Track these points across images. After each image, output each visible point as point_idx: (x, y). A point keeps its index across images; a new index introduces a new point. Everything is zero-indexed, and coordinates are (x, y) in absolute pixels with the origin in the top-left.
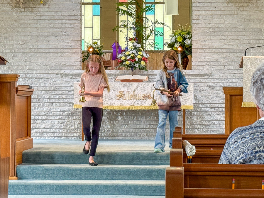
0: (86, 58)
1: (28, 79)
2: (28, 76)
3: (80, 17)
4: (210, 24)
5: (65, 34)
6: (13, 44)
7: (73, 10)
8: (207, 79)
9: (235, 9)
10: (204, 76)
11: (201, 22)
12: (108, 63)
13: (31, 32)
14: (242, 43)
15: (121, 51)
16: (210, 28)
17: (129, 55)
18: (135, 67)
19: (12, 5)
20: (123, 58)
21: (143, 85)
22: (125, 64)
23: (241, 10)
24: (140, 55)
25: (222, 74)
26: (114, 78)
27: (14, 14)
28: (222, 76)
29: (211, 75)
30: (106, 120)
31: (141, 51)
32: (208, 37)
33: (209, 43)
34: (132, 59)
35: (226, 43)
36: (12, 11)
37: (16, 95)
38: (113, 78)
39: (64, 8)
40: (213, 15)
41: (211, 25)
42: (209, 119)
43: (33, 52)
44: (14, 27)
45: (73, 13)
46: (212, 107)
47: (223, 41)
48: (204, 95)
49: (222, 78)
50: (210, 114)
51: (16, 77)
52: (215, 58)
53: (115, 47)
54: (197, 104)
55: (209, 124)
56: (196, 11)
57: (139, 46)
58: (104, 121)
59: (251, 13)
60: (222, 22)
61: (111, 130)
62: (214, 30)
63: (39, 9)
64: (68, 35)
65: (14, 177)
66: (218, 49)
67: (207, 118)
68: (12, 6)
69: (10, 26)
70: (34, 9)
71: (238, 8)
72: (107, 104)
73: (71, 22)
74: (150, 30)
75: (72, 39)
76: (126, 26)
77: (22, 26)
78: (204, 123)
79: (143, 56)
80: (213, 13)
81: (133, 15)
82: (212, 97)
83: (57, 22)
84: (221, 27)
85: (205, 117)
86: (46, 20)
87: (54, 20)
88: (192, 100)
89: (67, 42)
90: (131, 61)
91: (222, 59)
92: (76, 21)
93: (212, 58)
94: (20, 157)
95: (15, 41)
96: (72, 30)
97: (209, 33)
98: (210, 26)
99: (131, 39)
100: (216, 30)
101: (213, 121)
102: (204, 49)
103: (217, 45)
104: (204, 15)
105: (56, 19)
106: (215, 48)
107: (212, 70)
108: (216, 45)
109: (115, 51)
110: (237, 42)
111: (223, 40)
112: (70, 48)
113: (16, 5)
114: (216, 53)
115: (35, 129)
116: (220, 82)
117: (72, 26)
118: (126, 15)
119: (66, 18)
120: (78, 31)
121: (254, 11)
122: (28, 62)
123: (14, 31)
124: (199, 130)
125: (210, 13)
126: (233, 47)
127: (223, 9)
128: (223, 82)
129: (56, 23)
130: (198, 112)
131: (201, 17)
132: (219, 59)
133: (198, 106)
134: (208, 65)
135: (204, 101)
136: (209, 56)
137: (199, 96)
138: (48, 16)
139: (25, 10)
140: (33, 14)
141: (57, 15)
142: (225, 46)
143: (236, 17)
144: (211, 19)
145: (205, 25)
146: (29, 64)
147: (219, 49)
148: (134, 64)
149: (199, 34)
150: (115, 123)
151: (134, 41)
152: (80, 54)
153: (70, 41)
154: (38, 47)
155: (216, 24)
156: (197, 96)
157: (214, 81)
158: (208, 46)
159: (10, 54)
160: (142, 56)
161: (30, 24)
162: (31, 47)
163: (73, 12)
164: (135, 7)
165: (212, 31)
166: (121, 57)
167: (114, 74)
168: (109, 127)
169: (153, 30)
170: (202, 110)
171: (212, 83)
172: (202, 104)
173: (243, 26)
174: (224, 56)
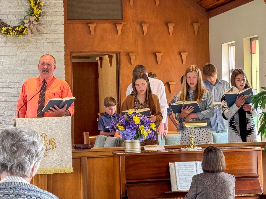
9: (14, 49)
71: (17, 48)
91: (1, 104)
110: (17, 85)
111: (2, 83)
126: (13, 90)
142: (4, 90)
143: (15, 58)
173: (23, 68)
174: (3, 100)
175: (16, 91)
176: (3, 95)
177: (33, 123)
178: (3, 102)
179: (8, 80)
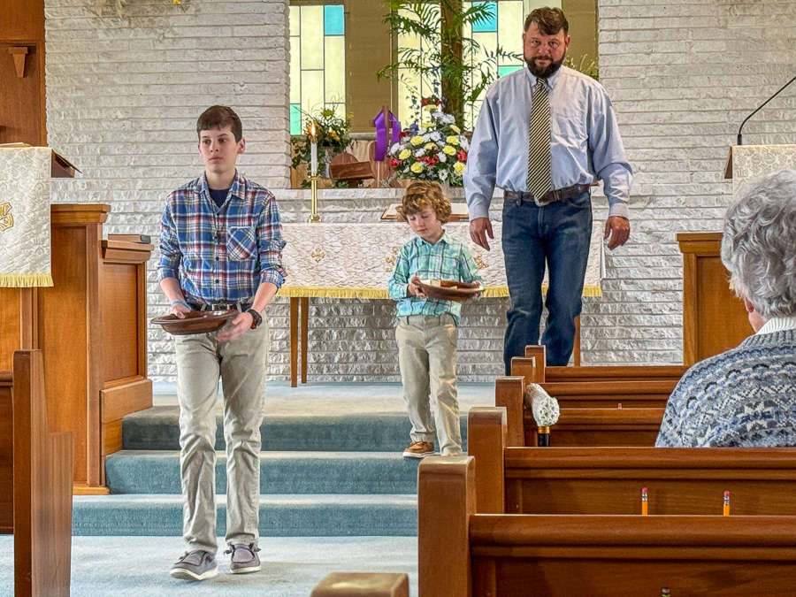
0: (303, 156)
1: (141, 215)
2: (142, 207)
3: (282, 40)
4: (649, 54)
5: (242, 88)
6: (99, 120)
7: (262, 22)
8: (642, 209)
9: (721, 11)
10: (634, 203)
11: (623, 51)
12: (364, 170)
13: (147, 86)
14: (740, 107)
15: (400, 135)
16: (648, 67)
17: (422, 145)
18: (437, 179)
19: (93, 9)
20: (405, 155)
21: (459, 229)
22: (410, 171)
23: (738, 14)
24: (451, 145)
25: (684, 197)
26: (381, 211)
27: (101, 35)
28: (683, 201)
29: (652, 198)
30: (359, 328)
31: (456, 134)
32: (644, 93)
33: (646, 110)
34: (428, 158)
35: (696, 108)
36: (95, 26)
37: (100, 261)
38: (377, 211)
39: (240, 17)
40: (658, 29)
41: (651, 57)
42: (646, 324)
43: (153, 142)
44: (101, 71)
45: (265, 31)
46: (656, 288)
47: (687, 101)
48: (632, 256)
49: (684, 206)
50: (651, 310)
51: (101, 211)
52: (665, 151)
53: (382, 125)
54: (615, 281)
55: (647, 336)
56: (608, 18)
57: (448, 119)
58: (354, 332)
59: (767, 23)
60: (682, 48)
61: (373, 356)
62: (662, 71)
63: (171, 21)
64: (251, 93)
65: (101, 488)
66: (672, 126)
67: (643, 320)
68: (94, 13)
69: (91, 70)
70: (156, 20)
71: (728, 7)
72: (361, 284)
73: (260, 55)
74: (483, 74)
75: (261, 103)
76: (413, 64)
77: (124, 69)
78: (635, 333)
79: (461, 149)
80: (658, 23)
81: (434, 32)
82: (654, 260)
83: (220, 56)
84: (679, 62)
85: (637, 317)
86: (189, 51)
87: (211, 50)
88: (599, 269)
89: (249, 113)
90: (427, 161)
91: (684, 153)
92: (272, 52)
93: (656, 152)
94: (116, 431)
95: (103, 111)
96: (263, 78)
97: (646, 80)
98: (648, 60)
99: (425, 102)
100: (666, 73)
101: (659, 329)
102: (634, 127)
103: (669, 114)
104: (631, 30)
105: (216, 47)
106: (663, 124)
107: (656, 185)
108: (665, 116)
109: (382, 135)
110: (727, 104)
111: (687, 98)
112: (255, 130)
113: (105, 10)
114: (666, 136)
115: (163, 355)
116: (678, 220)
117: (262, 67)
118: (412, 33)
119: (245, 44)
120: (278, 80)
121: (773, 17)
122: (141, 170)
123: (101, 83)
124: (621, 353)
125: (649, 24)
126: (716, 118)
127: (684, 12)
128: (687, 217)
129: (218, 58)
130: (617, 305)
131: (623, 36)
132: (676, 153)
133: (616, 287)
134: (643, 171)
135: (632, 274)
136: (646, 145)
137: (619, 258)
138: (194, 41)
139: (130, 23)
140: (152, 35)
141: (221, 35)
142: (692, 118)
143: (722, 34)
144: (651, 41)
145: (636, 58)
146: (144, 173)
147: (676, 126)
148: (436, 172)
149: (618, 85)
150: (385, 336)
151: (434, 106)
152: (285, 145)
153: (257, 108)
154: (169, 128)
155: (665, 56)
156: (614, 259)
157: (662, 217)
158: (642, 118)
159: (92, 147)
160: (458, 147)
161: (144, 63)
162: (150, 125)
163: (262, 28)
164: (439, 9)
165: (654, 74)
166: (398, 153)
167: (379, 200)
168: (368, 347)
169: (489, 75)
170: (628, 297)
171: (656, 222)
172: (629, 280)
173: (742, 59)
174: (690, 144)
175: (722, 119)
176: (689, 132)
177: (777, 157)
178: (689, 148)
179: (705, 92)
